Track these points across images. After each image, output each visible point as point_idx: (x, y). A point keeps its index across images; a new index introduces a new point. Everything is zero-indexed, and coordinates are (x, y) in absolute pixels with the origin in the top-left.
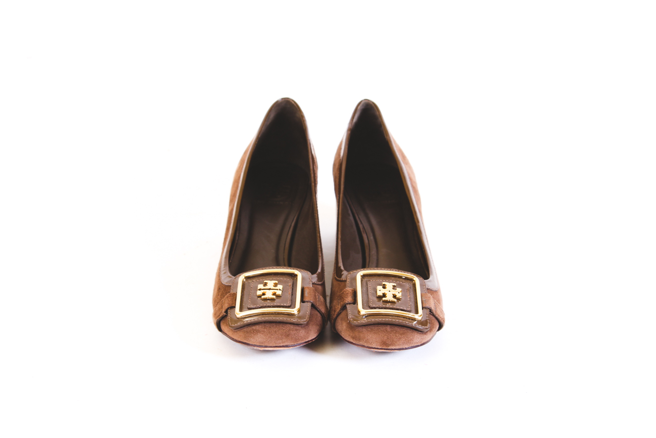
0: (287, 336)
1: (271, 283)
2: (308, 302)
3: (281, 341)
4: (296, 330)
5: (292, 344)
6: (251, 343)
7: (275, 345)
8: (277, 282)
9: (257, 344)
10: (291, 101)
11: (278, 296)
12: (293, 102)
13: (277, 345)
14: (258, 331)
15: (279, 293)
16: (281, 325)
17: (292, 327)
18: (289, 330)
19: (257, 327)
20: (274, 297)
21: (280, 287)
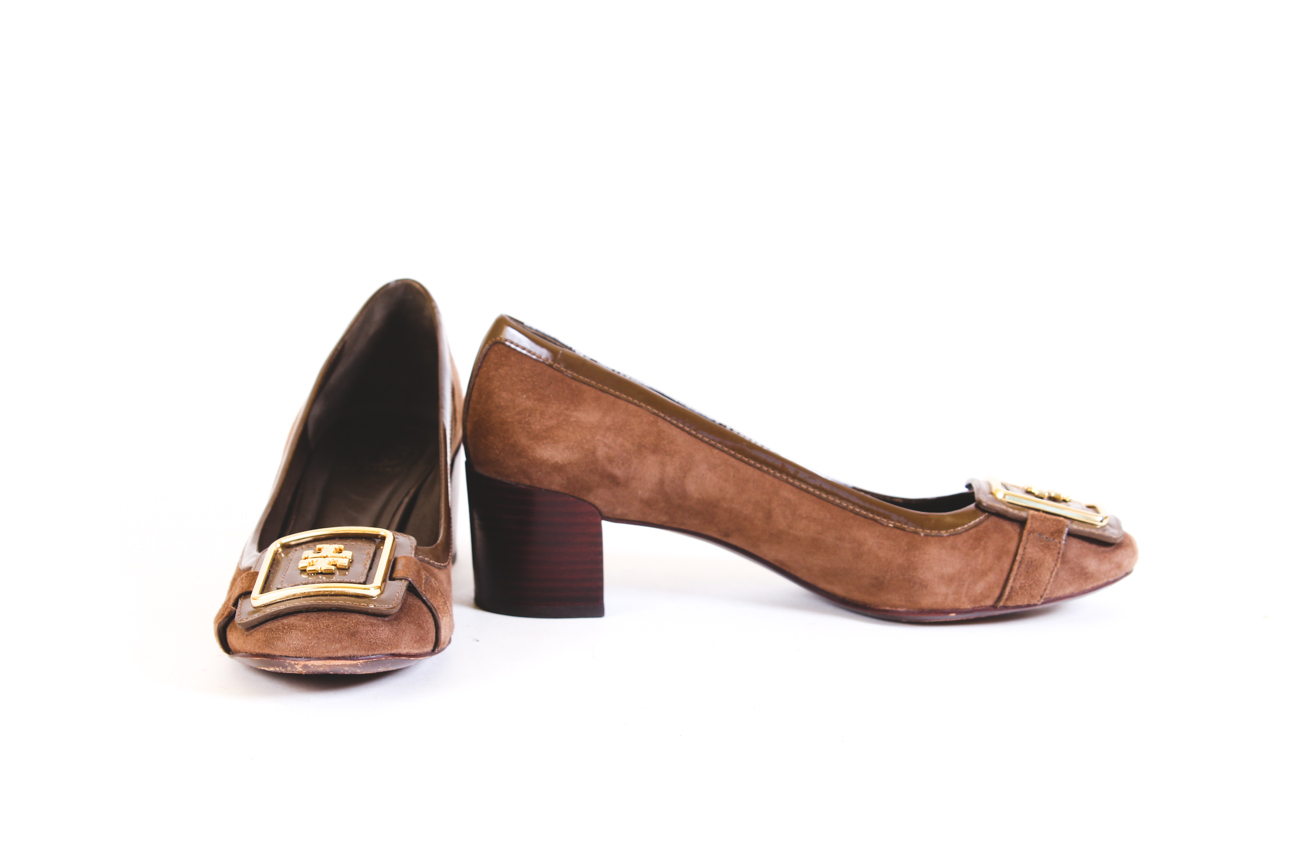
0: (353, 635)
1: (328, 549)
2: (401, 579)
3: (338, 646)
4: (372, 625)
5: (363, 653)
6: (278, 653)
7: (326, 655)
8: (342, 547)
9: (291, 654)
10: (414, 284)
11: (342, 569)
12: (418, 286)
13: (330, 655)
14: (292, 627)
15: (344, 562)
16: (339, 615)
17: (362, 618)
18: (357, 623)
19: (292, 620)
20: (333, 568)
21: (348, 554)
